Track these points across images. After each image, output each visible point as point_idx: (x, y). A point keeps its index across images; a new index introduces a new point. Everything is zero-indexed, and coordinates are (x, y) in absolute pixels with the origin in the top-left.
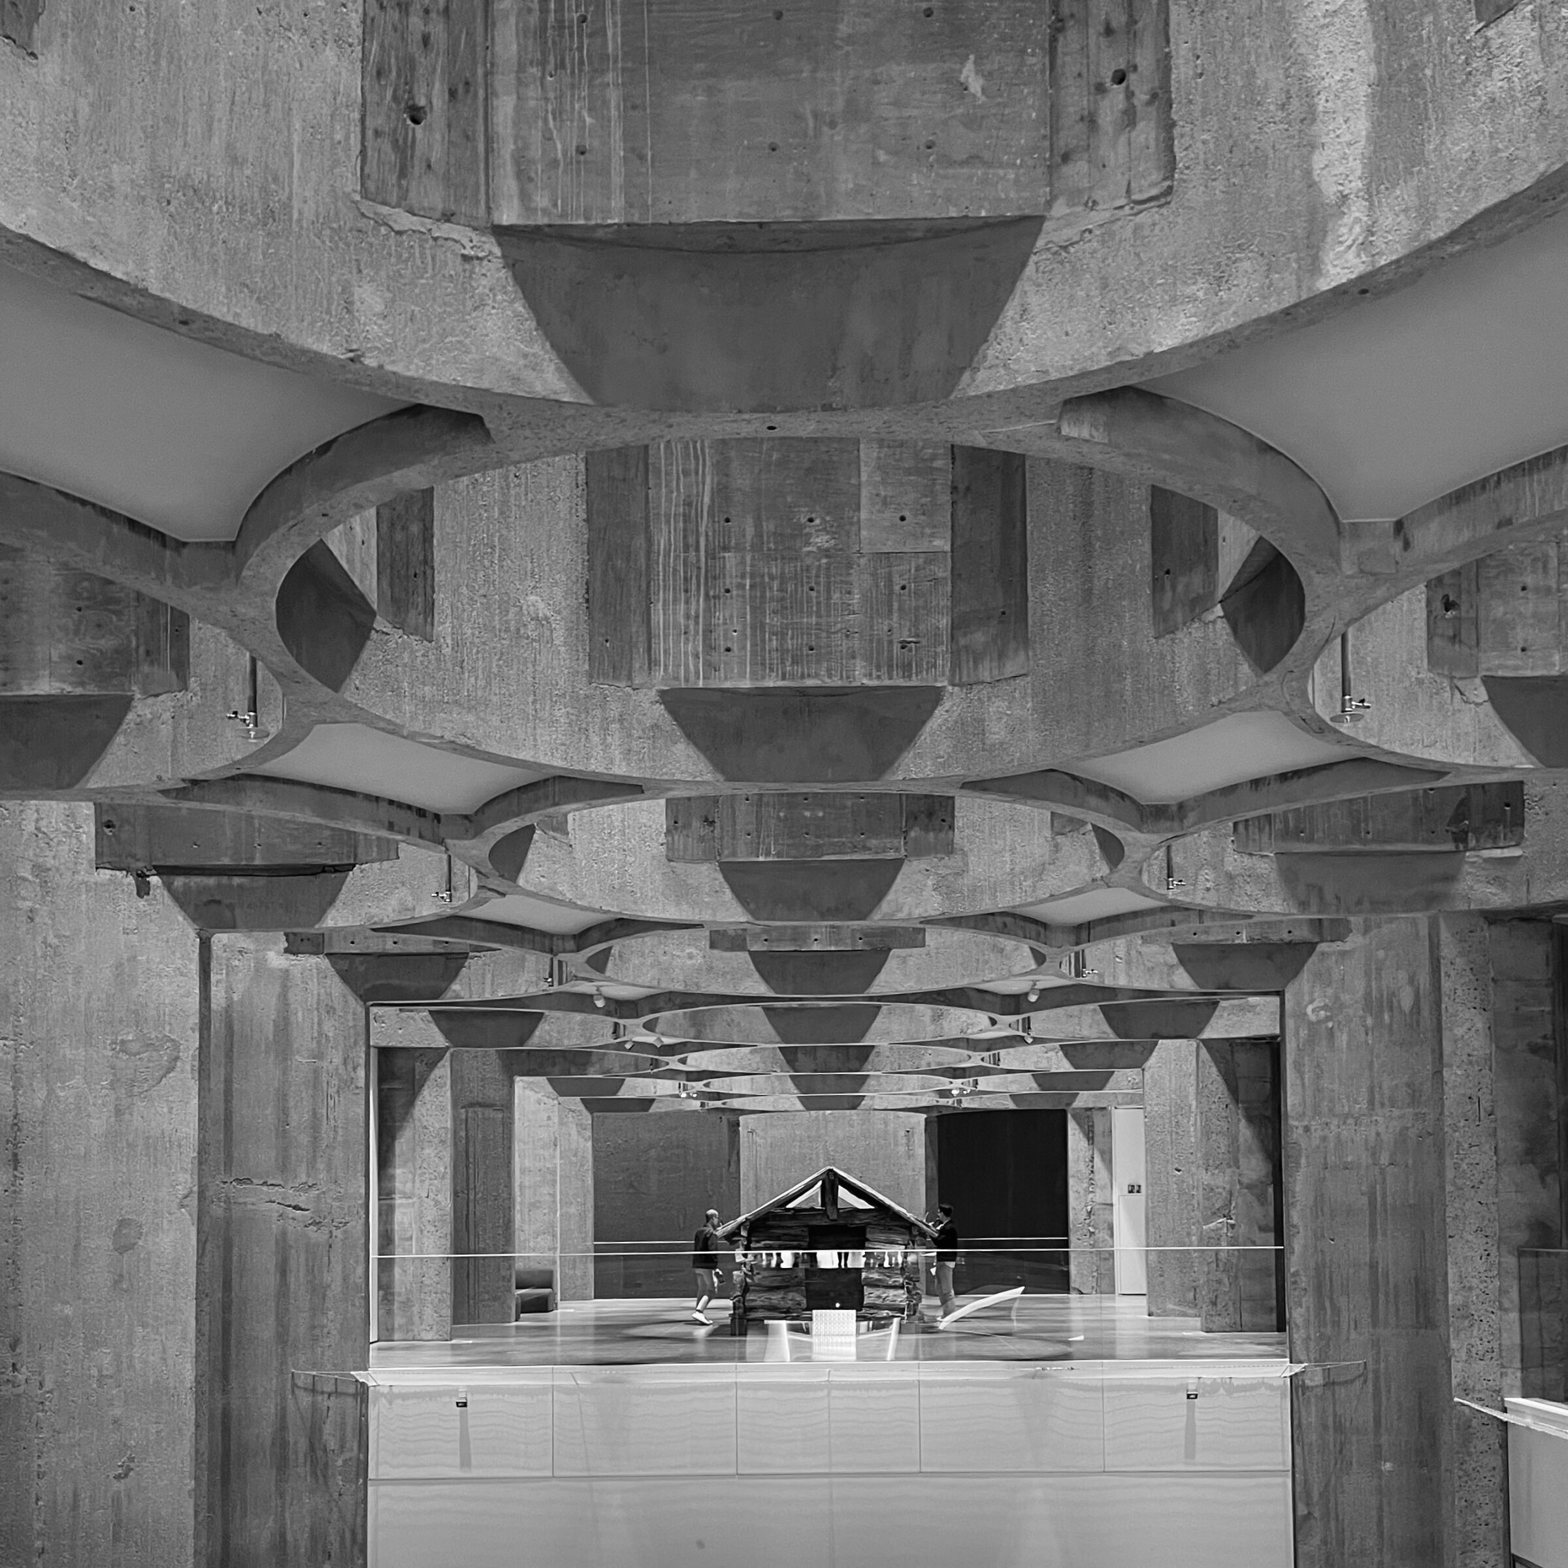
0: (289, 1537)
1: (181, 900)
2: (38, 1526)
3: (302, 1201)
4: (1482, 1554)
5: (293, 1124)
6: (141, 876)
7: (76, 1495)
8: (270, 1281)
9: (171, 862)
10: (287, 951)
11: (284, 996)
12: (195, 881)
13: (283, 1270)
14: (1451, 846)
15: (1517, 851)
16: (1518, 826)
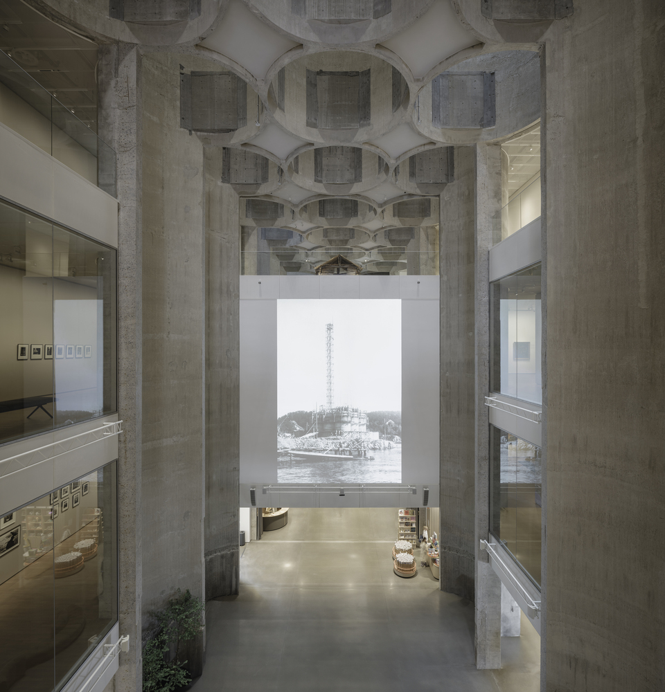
0: (223, 309)
1: (199, 137)
3: (225, 237)
4: (483, 283)
5: (223, 220)
6: (190, 131)
7: (177, 264)
8: (218, 253)
9: (197, 128)
11: (221, 192)
12: (202, 133)
14: (479, 127)
15: (494, 127)
16: (494, 121)
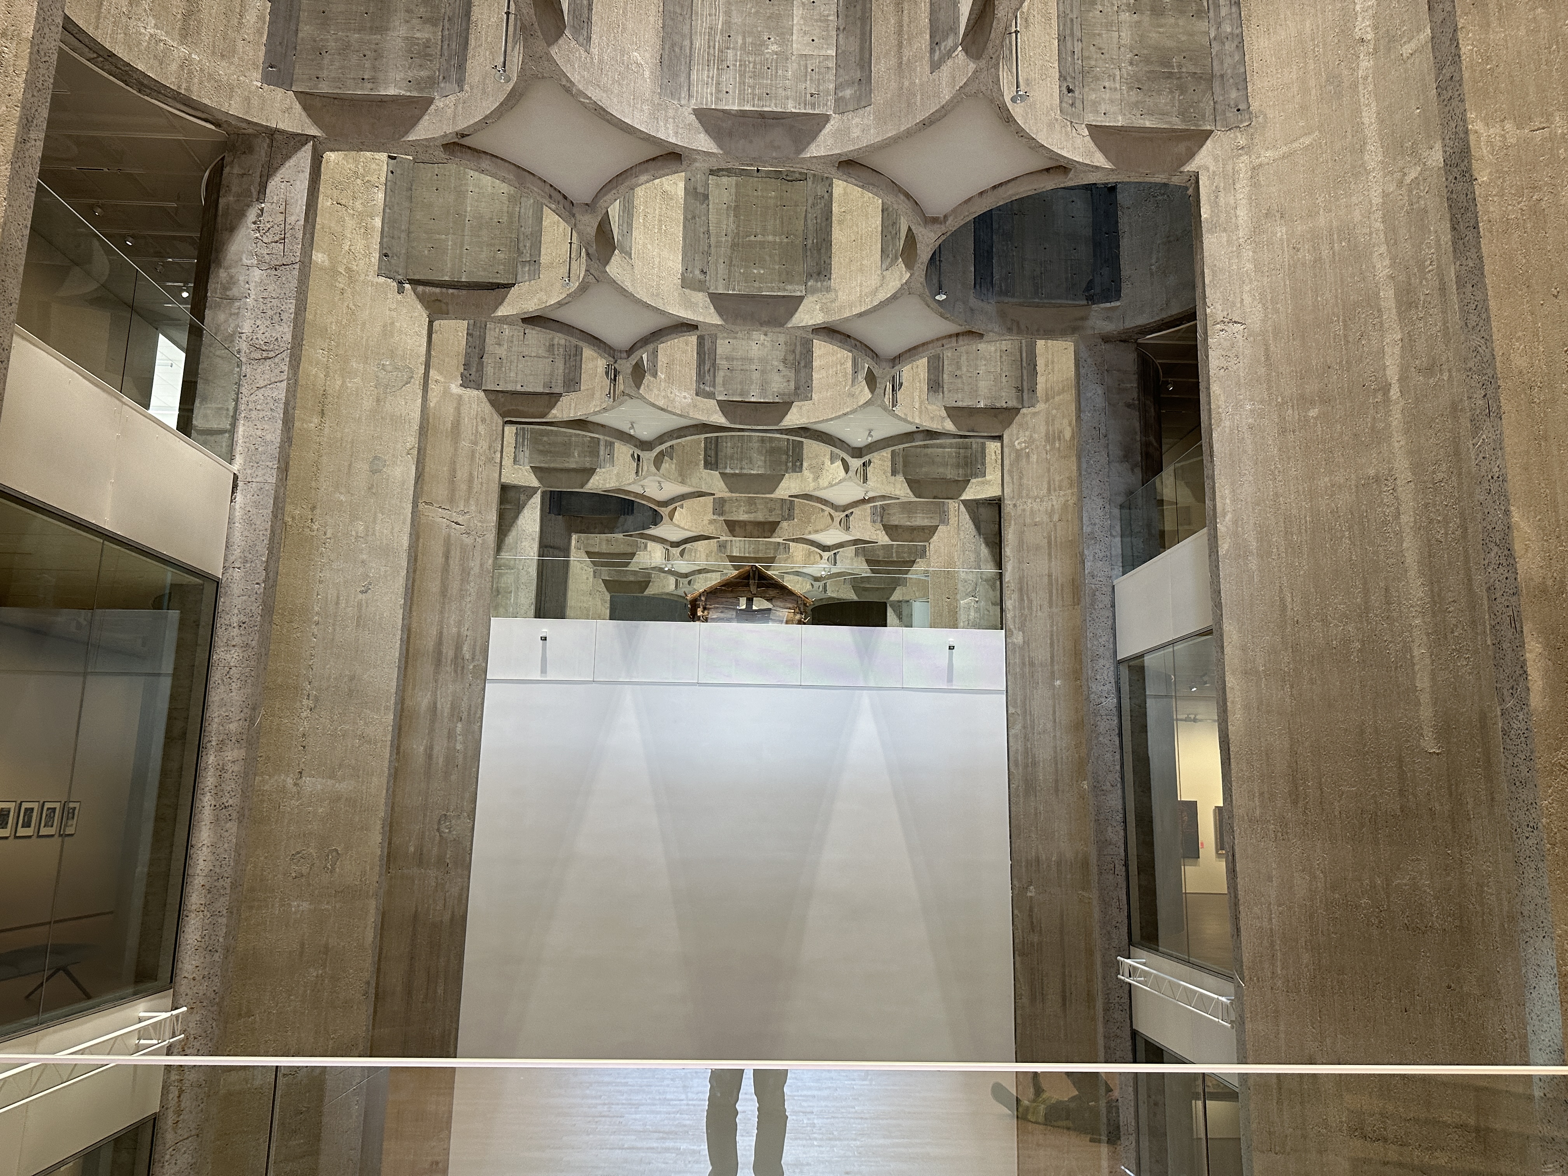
0: (439, 706)
1: (421, 298)
2: (317, 609)
3: (460, 520)
5: (458, 478)
6: (400, 283)
7: (338, 597)
8: (440, 560)
9: (417, 277)
10: (461, 385)
11: (458, 409)
12: (428, 289)
13: (447, 557)
14: (1085, 302)
15: (1118, 304)
16: (1118, 291)
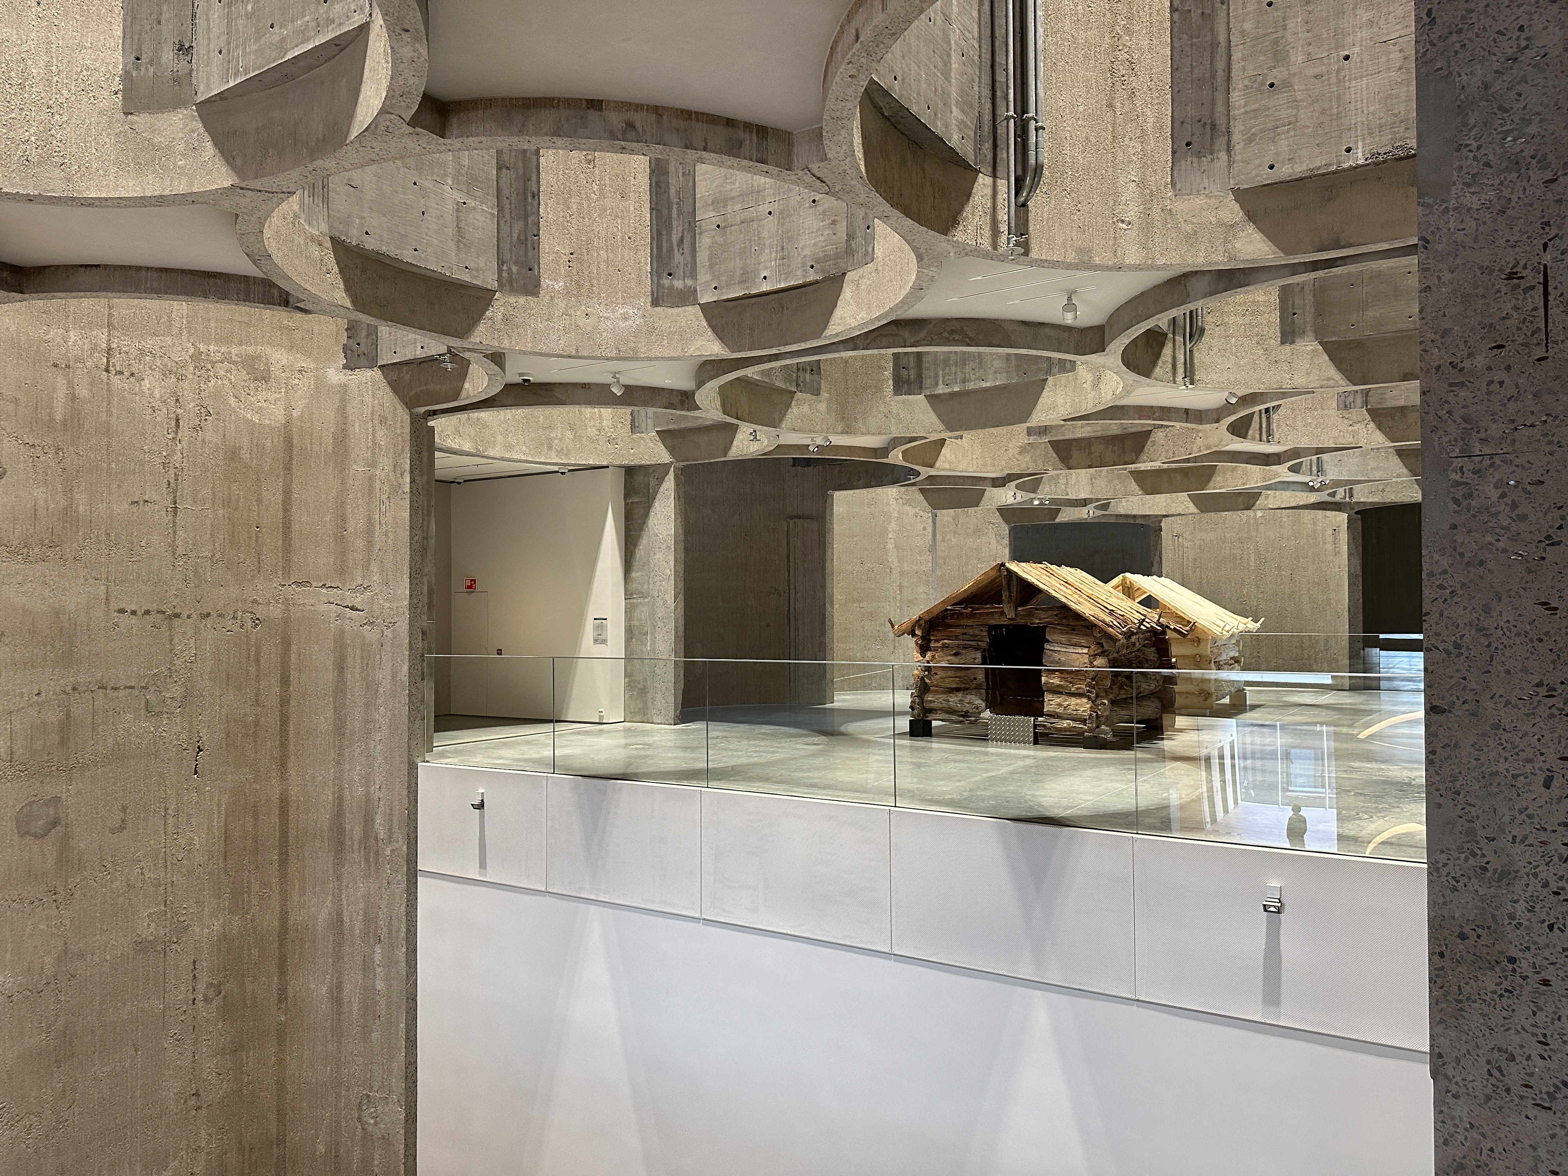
0: (346, 918)
3: (358, 601)
5: (351, 529)
8: (330, 676)
10: (345, 367)
11: (342, 411)
13: (341, 668)
